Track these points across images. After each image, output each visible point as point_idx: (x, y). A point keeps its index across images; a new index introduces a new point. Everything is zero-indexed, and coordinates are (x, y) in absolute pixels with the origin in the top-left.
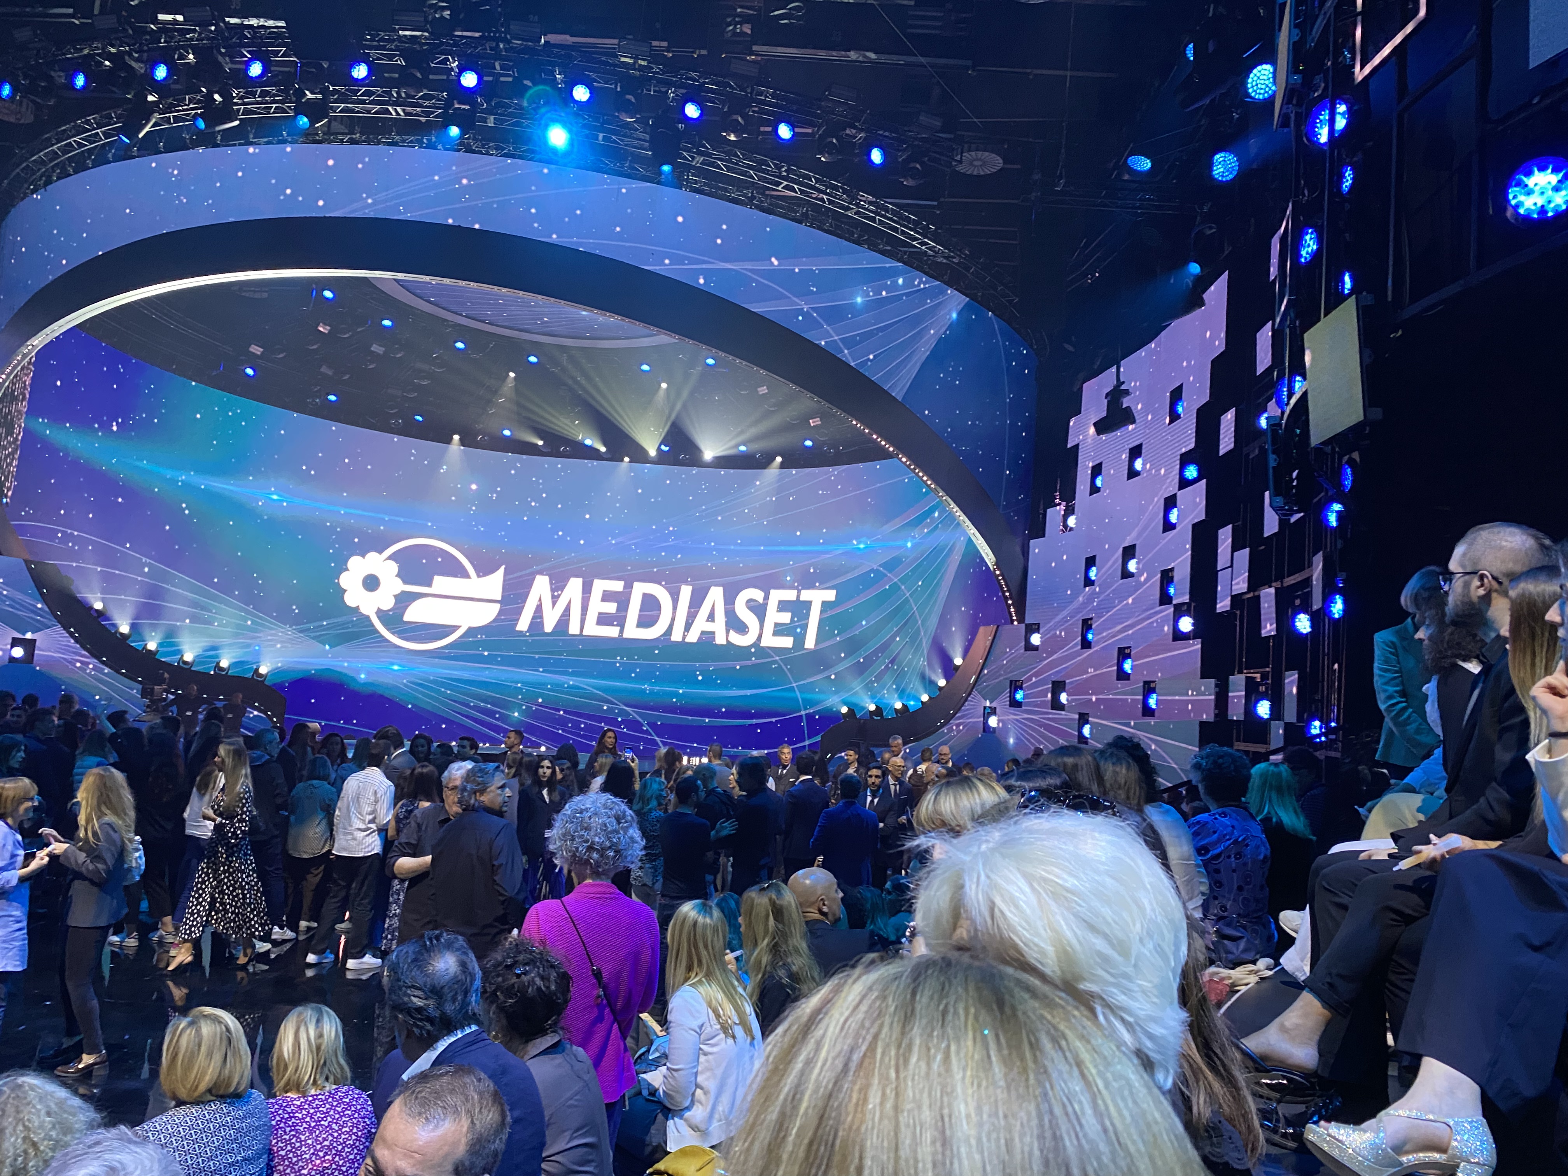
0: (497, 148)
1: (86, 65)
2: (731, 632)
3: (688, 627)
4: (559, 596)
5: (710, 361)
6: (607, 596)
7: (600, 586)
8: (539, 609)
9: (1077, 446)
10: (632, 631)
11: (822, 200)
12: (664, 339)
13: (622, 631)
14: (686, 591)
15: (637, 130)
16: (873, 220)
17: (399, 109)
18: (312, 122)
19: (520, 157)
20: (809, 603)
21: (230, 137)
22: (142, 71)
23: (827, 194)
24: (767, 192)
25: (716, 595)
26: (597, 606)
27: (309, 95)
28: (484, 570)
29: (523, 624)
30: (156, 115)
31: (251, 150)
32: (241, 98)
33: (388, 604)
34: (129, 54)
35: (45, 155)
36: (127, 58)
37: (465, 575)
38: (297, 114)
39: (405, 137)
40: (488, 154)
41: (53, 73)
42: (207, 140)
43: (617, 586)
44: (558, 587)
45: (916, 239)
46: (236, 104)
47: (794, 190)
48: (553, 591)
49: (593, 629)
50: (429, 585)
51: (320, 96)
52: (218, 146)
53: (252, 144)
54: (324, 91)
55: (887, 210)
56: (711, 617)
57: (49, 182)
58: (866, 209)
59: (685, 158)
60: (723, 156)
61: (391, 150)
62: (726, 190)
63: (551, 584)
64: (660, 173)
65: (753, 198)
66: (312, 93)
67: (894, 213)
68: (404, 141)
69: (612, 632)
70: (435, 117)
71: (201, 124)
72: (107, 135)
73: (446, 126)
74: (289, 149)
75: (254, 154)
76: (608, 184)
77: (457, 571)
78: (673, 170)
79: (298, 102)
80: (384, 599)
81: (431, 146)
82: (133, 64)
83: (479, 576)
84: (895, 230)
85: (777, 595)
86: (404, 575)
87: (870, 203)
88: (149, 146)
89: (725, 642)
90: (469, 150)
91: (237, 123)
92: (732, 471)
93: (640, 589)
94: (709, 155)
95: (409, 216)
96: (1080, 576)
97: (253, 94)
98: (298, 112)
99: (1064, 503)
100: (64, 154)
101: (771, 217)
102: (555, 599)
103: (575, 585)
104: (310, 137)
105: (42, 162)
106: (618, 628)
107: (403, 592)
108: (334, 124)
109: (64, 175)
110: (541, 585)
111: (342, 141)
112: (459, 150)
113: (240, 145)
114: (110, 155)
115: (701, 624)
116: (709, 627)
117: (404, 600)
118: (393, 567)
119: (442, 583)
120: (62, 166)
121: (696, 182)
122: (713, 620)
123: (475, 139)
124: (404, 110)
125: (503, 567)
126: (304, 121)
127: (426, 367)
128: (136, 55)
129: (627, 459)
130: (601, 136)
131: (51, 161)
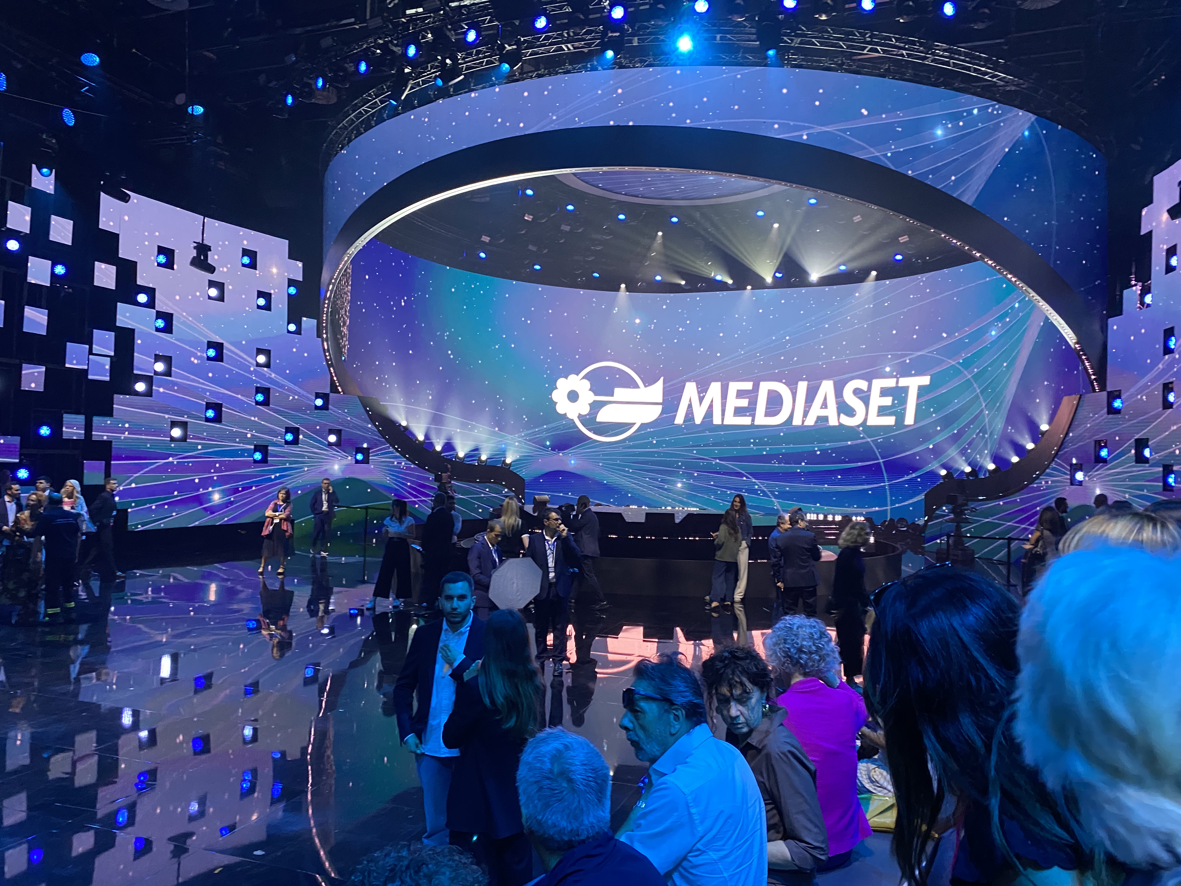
0: (641, 61)
1: (366, 55)
2: (842, 415)
3: (806, 414)
4: (704, 396)
5: (813, 201)
6: (740, 394)
7: (734, 387)
8: (690, 406)
9: (1151, 232)
10: (761, 419)
11: (902, 55)
12: (777, 187)
13: (753, 420)
14: (802, 387)
15: (745, 26)
16: (947, 64)
17: (569, 45)
18: (512, 67)
19: (658, 66)
20: (906, 389)
21: (460, 88)
22: (400, 52)
23: (905, 49)
24: (855, 58)
25: (827, 387)
26: (733, 402)
27: (508, 48)
28: (649, 382)
29: (679, 419)
30: (411, 82)
31: (473, 95)
32: (463, 59)
33: (585, 410)
34: (391, 42)
35: (347, 122)
36: (390, 45)
37: (637, 386)
38: (501, 63)
39: (574, 66)
40: (634, 67)
41: (346, 65)
42: (444, 93)
43: (748, 386)
44: (702, 390)
45: (986, 74)
46: (461, 64)
47: (878, 52)
48: (699, 393)
49: (731, 420)
50: (612, 395)
51: (515, 47)
52: (451, 96)
53: (473, 90)
54: (518, 43)
55: (959, 53)
56: (824, 405)
57: (350, 141)
58: (941, 56)
59: (786, 42)
60: (816, 34)
61: (567, 77)
62: (819, 61)
63: (698, 388)
64: (766, 57)
65: (843, 64)
66: (510, 46)
67: (966, 55)
68: (574, 69)
69: (746, 421)
70: (596, 46)
71: (440, 82)
72: (382, 102)
73: (604, 50)
74: (497, 90)
75: (475, 97)
76: (726, 73)
77: (630, 383)
78: (777, 53)
79: (501, 54)
80: (582, 407)
81: (594, 69)
82: (395, 49)
83: (645, 386)
84: (968, 69)
85: (878, 384)
86: (594, 390)
87: (945, 50)
88: (408, 105)
89: (837, 424)
90: (621, 67)
91: (462, 77)
92: (835, 287)
93: (765, 387)
94: (805, 36)
95: (582, 124)
96: (1159, 346)
97: (471, 54)
98: (501, 61)
99: (1140, 284)
100: (358, 120)
101: (859, 76)
102: (701, 400)
103: (715, 388)
104: (511, 78)
105: (345, 128)
106: (750, 418)
107: (595, 402)
108: (525, 66)
109: (359, 134)
110: (690, 390)
111: (531, 77)
112: (614, 68)
113: (466, 92)
114: (385, 116)
115: (816, 411)
116: (823, 413)
117: (596, 407)
118: (587, 384)
119: (620, 393)
120: (357, 128)
121: (795, 60)
122: (826, 407)
123: (625, 58)
124: (573, 45)
125: (662, 379)
126: (506, 67)
127: (599, 237)
128: (395, 42)
129: (749, 287)
130: (718, 36)
131: (350, 126)
